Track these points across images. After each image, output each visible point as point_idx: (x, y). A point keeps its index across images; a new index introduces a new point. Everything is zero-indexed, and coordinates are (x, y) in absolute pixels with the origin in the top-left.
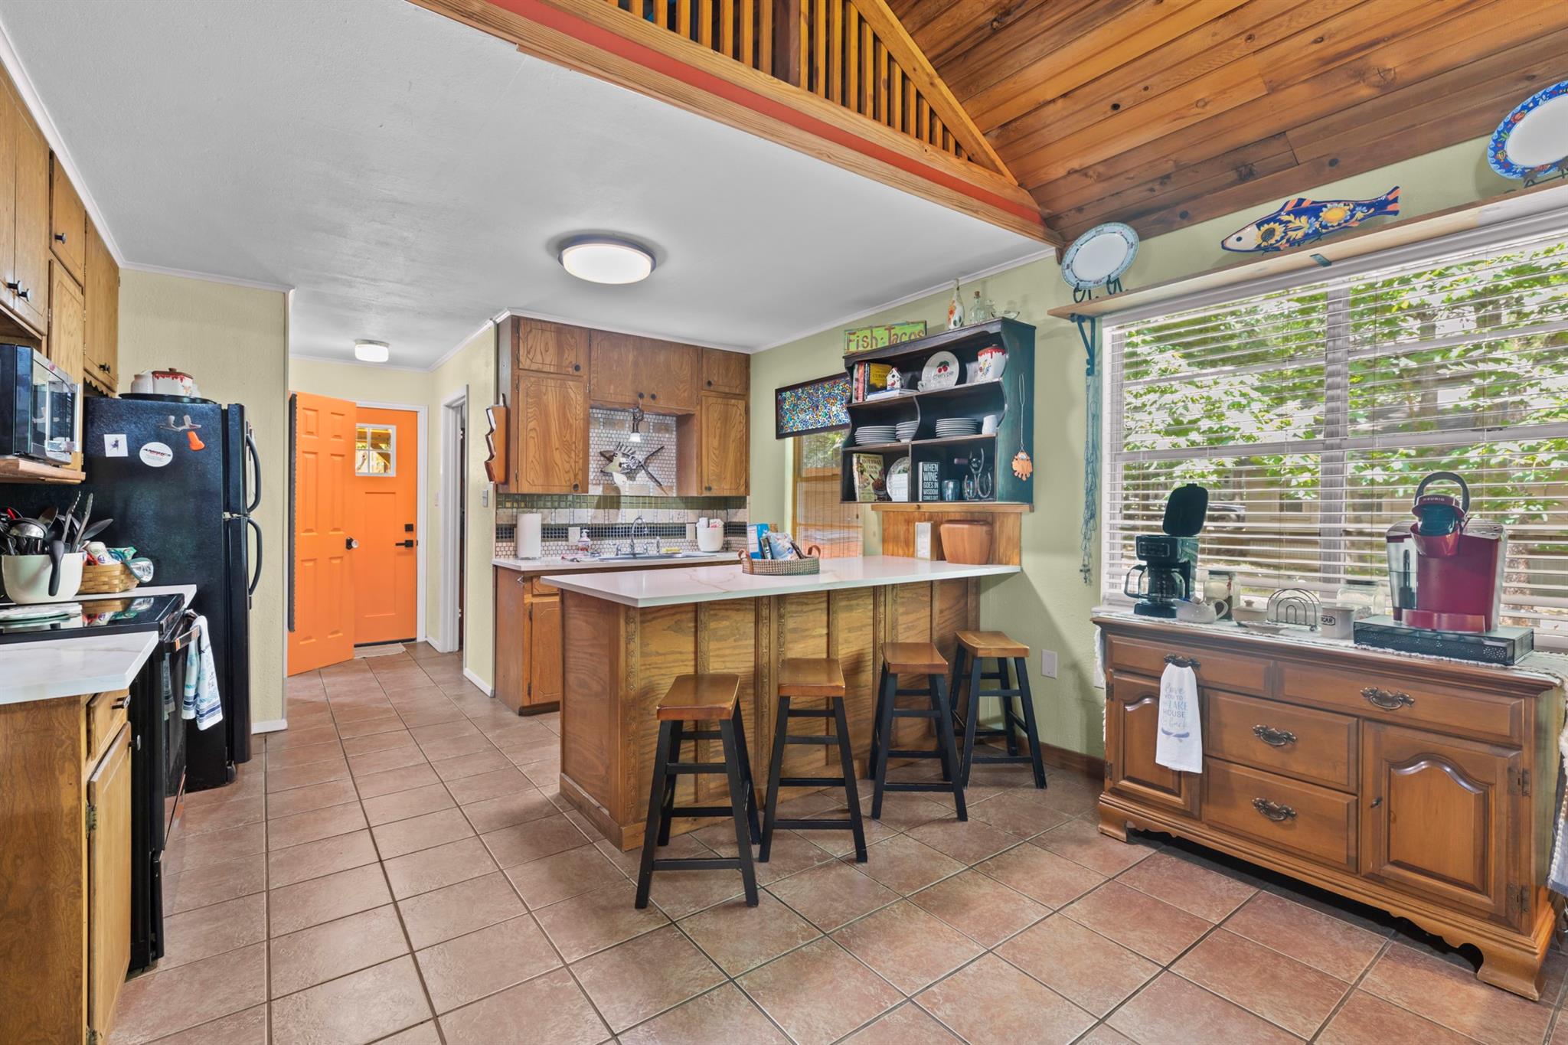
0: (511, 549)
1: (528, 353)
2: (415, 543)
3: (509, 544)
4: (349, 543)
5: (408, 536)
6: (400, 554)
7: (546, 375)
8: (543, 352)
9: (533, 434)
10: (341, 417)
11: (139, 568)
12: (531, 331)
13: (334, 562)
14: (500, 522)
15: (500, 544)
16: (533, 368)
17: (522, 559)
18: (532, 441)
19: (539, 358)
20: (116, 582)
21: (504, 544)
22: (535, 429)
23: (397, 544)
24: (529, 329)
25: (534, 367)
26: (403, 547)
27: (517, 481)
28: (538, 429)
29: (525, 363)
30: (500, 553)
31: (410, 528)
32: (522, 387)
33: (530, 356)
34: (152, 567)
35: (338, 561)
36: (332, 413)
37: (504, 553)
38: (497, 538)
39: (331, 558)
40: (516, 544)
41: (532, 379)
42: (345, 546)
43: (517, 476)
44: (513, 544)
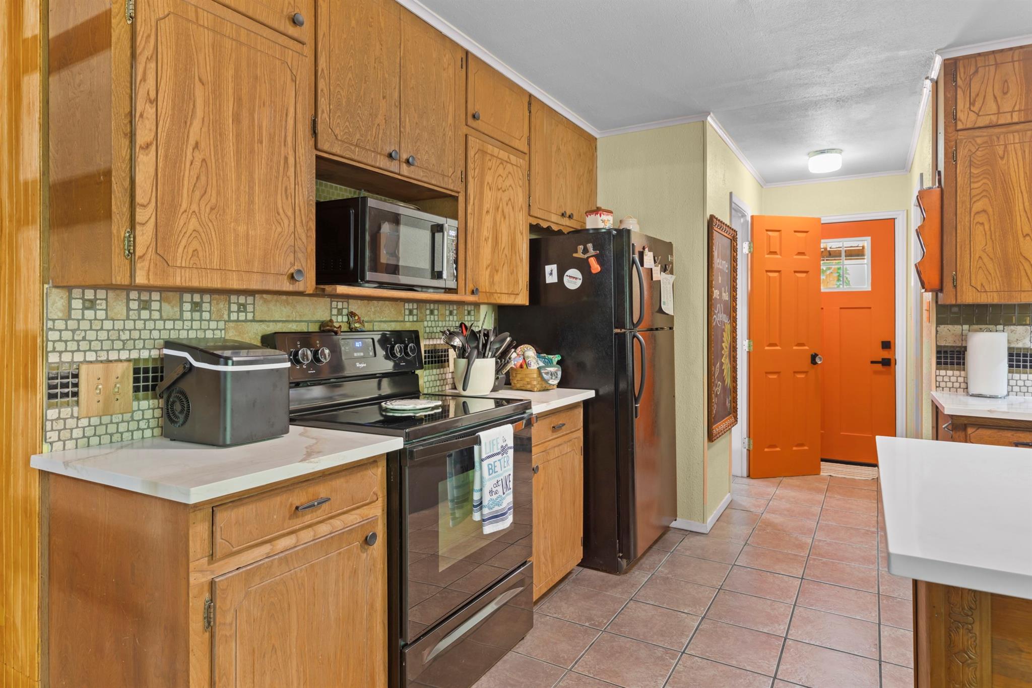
0: (961, 380)
1: (972, 104)
2: (893, 362)
3: (957, 373)
4: (814, 357)
5: (885, 354)
6: (876, 372)
7: (1003, 130)
8: (998, 94)
9: (982, 218)
10: (805, 234)
11: (547, 373)
12: (976, 72)
13: (799, 376)
14: (942, 343)
15: (943, 372)
16: (979, 124)
17: (973, 395)
18: (981, 228)
19: (992, 107)
20: (535, 383)
21: (950, 373)
22: (984, 211)
23: (872, 362)
24: (973, 70)
25: (982, 122)
26: (880, 365)
27: (955, 287)
28: (990, 210)
29: (965, 118)
30: (943, 384)
31: (887, 345)
32: (962, 153)
33: (976, 109)
34: (560, 373)
35: (802, 376)
36: (795, 232)
37: (950, 385)
38: (938, 363)
39: (795, 372)
40: (967, 374)
41: (979, 141)
42: (810, 360)
43: (954, 280)
44: (963, 373)
